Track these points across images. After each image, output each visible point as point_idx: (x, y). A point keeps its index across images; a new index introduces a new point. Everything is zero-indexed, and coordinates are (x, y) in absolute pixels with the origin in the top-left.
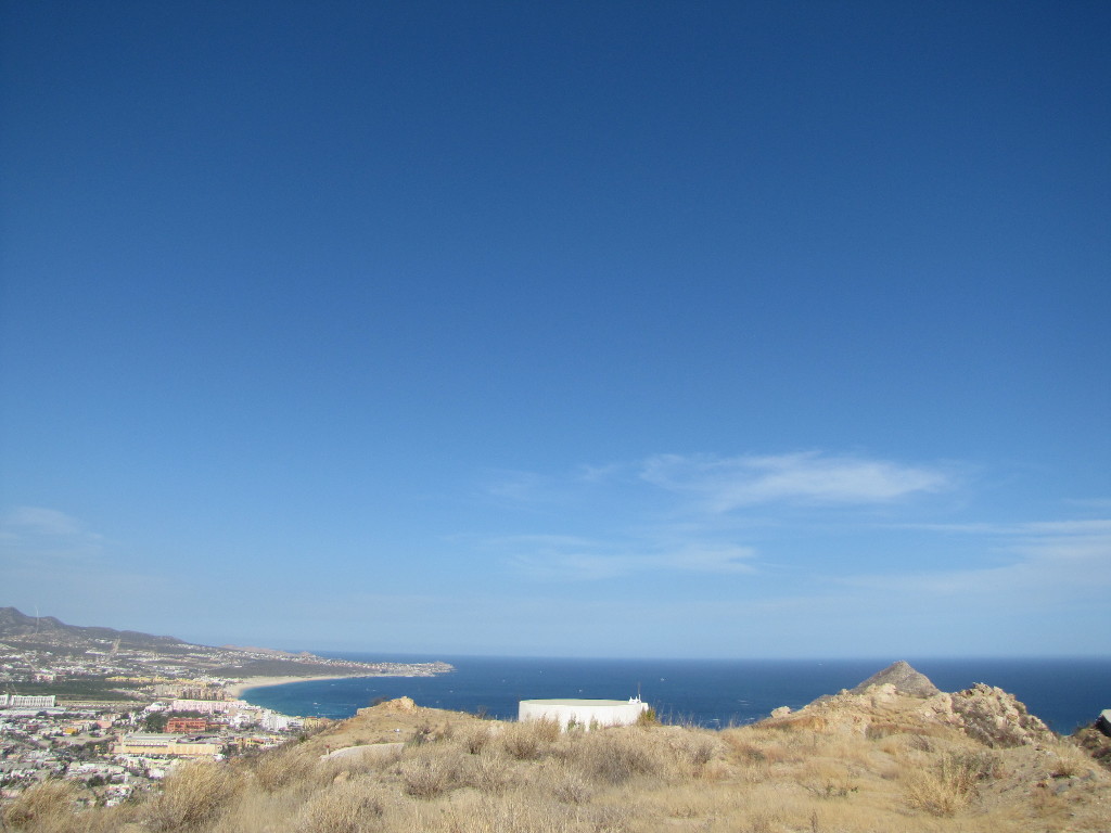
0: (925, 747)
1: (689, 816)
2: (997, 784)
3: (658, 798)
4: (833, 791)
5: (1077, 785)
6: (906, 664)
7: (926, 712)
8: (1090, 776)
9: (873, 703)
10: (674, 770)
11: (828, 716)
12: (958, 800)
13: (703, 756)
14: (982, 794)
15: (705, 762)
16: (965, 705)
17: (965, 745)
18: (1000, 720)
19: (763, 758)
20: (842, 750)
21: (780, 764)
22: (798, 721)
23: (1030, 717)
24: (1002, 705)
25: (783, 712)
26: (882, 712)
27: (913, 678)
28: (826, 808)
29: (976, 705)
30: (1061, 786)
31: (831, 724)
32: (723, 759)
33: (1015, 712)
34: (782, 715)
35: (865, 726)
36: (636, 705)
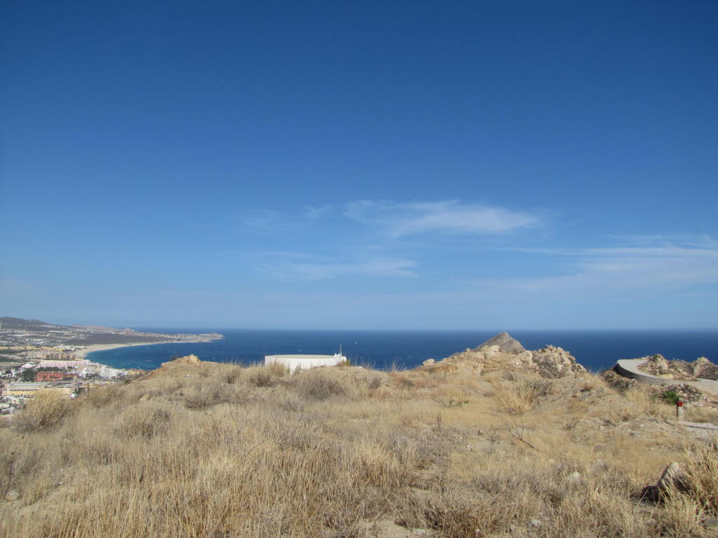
0: (511, 378)
1: (364, 418)
2: (550, 397)
3: (346, 408)
4: (453, 404)
6: (507, 334)
7: (517, 362)
9: (485, 357)
10: (356, 392)
11: (458, 365)
12: (527, 407)
13: (376, 384)
14: (541, 403)
15: (376, 388)
16: (540, 358)
17: (536, 377)
18: (560, 367)
19: (412, 385)
20: (462, 380)
21: (423, 389)
22: (439, 368)
23: (577, 365)
24: (561, 358)
25: (431, 362)
26: (490, 362)
27: (511, 342)
28: (448, 413)
29: (546, 358)
31: (460, 370)
32: (388, 386)
33: (569, 362)
34: (429, 364)
35: (480, 371)
36: (339, 358)
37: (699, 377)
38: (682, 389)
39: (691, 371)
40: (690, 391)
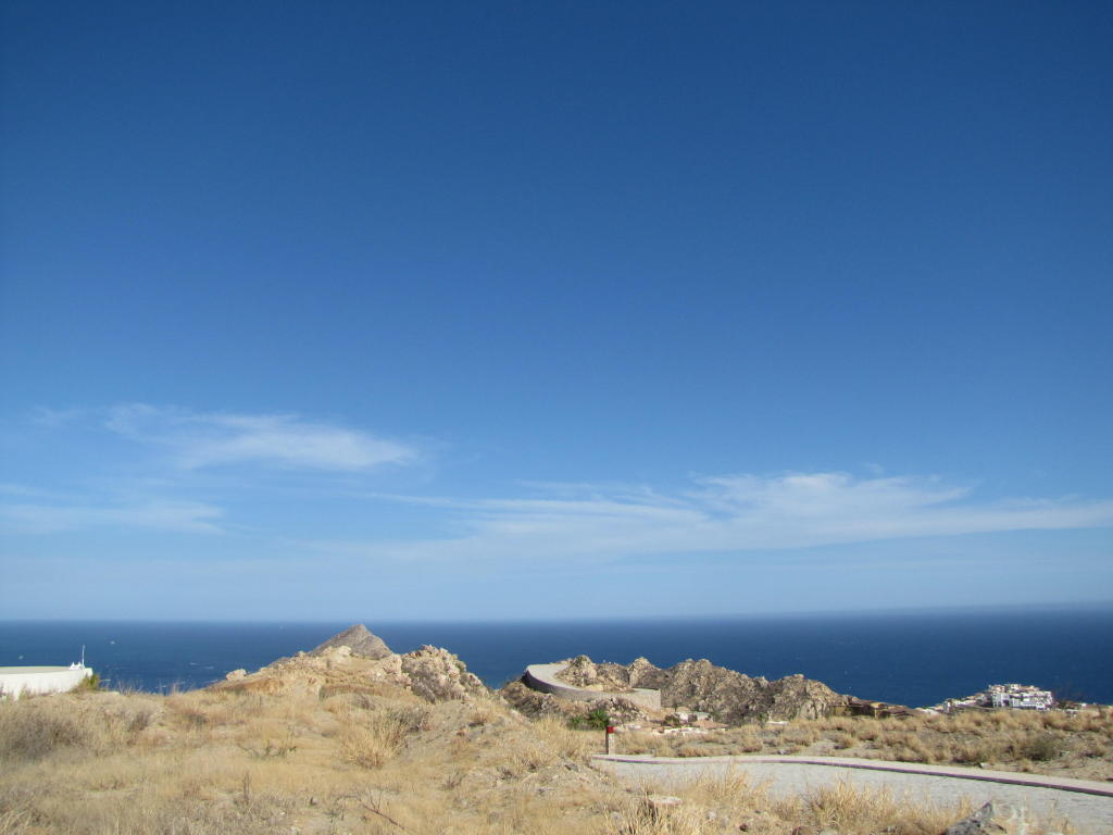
0: (365, 705)
1: (115, 787)
2: (425, 735)
3: (81, 772)
4: (273, 752)
5: (488, 732)
6: (363, 628)
7: (378, 672)
8: (501, 722)
9: (328, 665)
10: (105, 738)
11: (283, 679)
12: (388, 753)
13: (141, 722)
14: (411, 745)
15: (141, 729)
16: (414, 665)
17: (406, 702)
18: (443, 678)
19: (205, 722)
20: (288, 710)
21: (222, 727)
22: (254, 683)
23: (469, 674)
24: (446, 665)
25: (239, 675)
26: (336, 673)
27: (369, 640)
28: (260, 769)
29: (423, 665)
30: (475, 733)
31: (286, 686)
32: (161, 725)
33: (457, 671)
34: (235, 679)
35: (319, 687)
36: (78, 673)
37: (636, 686)
38: (615, 706)
39: (626, 677)
40: (625, 708)
